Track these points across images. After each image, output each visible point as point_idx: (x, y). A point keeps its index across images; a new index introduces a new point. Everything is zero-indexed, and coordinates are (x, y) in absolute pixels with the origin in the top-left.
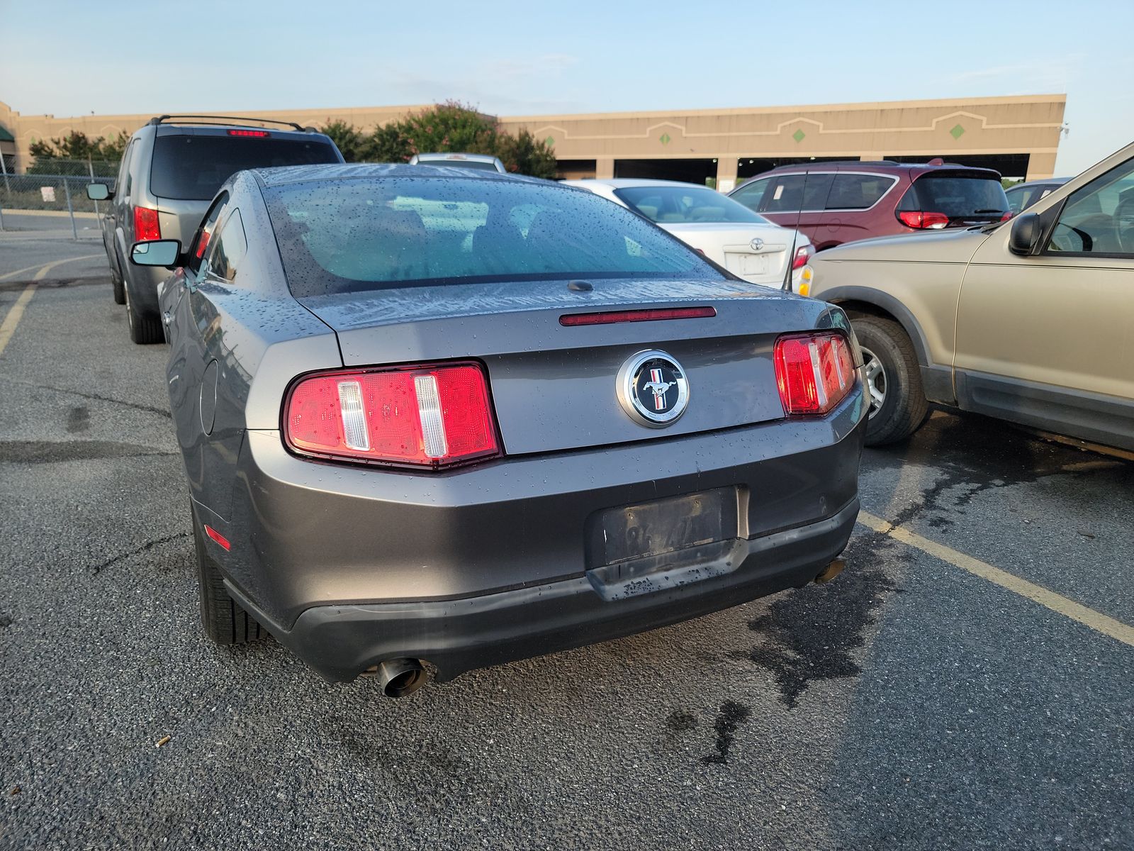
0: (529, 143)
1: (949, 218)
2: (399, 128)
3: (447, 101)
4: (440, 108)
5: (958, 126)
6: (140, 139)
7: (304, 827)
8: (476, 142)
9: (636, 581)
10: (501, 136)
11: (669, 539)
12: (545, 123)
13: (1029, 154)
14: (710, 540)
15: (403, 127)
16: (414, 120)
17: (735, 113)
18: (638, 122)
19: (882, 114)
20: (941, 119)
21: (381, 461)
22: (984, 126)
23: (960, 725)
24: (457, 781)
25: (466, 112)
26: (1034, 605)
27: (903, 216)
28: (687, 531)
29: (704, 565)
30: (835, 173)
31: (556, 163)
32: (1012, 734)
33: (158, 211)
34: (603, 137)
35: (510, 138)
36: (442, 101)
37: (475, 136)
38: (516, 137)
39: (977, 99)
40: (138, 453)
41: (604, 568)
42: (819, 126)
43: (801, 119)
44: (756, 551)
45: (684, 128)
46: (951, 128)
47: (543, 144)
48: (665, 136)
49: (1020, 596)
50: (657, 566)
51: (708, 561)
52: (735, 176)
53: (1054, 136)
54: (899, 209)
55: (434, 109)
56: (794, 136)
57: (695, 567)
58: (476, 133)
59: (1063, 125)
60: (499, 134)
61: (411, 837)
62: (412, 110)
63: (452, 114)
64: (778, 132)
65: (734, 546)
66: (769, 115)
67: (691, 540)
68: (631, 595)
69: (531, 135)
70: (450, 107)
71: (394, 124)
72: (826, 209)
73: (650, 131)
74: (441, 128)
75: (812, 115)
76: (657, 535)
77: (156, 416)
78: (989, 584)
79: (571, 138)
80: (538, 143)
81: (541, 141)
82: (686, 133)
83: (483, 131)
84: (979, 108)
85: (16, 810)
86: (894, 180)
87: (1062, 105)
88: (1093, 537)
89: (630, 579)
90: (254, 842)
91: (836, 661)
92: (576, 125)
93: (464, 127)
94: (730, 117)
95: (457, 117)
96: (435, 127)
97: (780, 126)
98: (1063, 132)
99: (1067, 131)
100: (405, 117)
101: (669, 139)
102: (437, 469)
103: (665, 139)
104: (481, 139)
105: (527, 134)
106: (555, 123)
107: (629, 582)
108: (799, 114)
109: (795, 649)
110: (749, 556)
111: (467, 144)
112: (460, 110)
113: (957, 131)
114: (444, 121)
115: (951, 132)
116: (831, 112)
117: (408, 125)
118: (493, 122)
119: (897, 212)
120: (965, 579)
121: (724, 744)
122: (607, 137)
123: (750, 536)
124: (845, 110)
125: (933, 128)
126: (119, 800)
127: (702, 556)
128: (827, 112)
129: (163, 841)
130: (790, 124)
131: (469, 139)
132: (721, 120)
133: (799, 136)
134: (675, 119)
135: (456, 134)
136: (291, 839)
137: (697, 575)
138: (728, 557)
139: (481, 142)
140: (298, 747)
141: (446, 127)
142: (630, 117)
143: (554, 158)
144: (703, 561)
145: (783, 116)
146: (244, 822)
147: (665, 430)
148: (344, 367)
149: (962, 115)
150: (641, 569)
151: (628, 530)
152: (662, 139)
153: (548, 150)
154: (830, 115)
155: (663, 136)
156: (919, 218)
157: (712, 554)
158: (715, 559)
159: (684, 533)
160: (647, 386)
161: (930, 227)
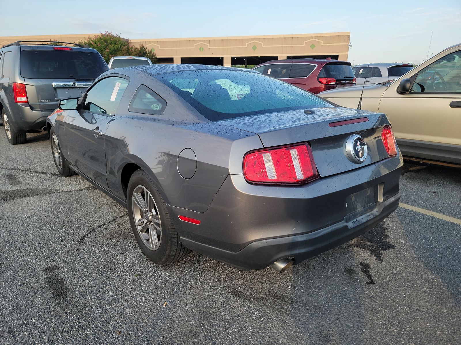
0: (145, 50)
1: (336, 80)
2: (85, 44)
3: (106, 32)
4: (103, 35)
5: (313, 44)
6: (11, 52)
7: (245, 327)
8: (121, 50)
9: (354, 220)
10: (132, 48)
11: (362, 204)
12: (150, 42)
13: (338, 55)
14: (372, 203)
15: (87, 43)
16: (91, 40)
17: (229, 38)
18: (190, 42)
19: (285, 39)
20: (307, 41)
21: (282, 183)
22: (322, 44)
23: (438, 260)
24: (288, 303)
25: (115, 37)
26: (433, 218)
27: (320, 80)
28: (366, 201)
29: (371, 213)
30: (292, 63)
31: (157, 59)
32: (455, 261)
33: (25, 84)
34: (175, 48)
35: (136, 49)
36: (104, 32)
37: (120, 48)
38: (139, 48)
39: (319, 34)
40: (52, 192)
41: (346, 217)
42: (262, 44)
43: (255, 41)
44: (385, 206)
45: (209, 45)
46: (311, 45)
47: (151, 52)
48: (201, 48)
49: (427, 215)
50: (359, 214)
51: (371, 211)
52: (231, 64)
53: (347, 48)
54: (318, 77)
55: (100, 36)
56: (253, 48)
57: (368, 214)
58: (121, 46)
59: (350, 44)
60: (130, 47)
61: (287, 325)
62: (90, 36)
63: (109, 38)
64: (246, 46)
65: (377, 205)
66: (242, 40)
67: (367, 204)
68: (355, 226)
69: (145, 47)
70: (107, 35)
71: (82, 42)
72: (289, 77)
73: (195, 46)
74: (105, 44)
75: (259, 39)
76: (359, 203)
77: (49, 176)
78: (415, 212)
79: (161, 48)
80: (148, 51)
81: (150, 50)
82: (210, 47)
83: (124, 46)
84: (319, 37)
85: (125, 340)
86: (315, 66)
87: (349, 36)
88: (435, 193)
89: (352, 220)
90: (231, 336)
91: (385, 244)
92: (164, 43)
93: (115, 44)
94: (227, 40)
95: (111, 39)
96: (102, 43)
97: (247, 44)
98: (350, 46)
99: (351, 46)
100: (87, 39)
101: (203, 49)
102: (301, 184)
103: (201, 49)
104: (123, 49)
105: (143, 47)
106: (154, 42)
107: (352, 221)
108: (254, 39)
109: (369, 241)
110: (384, 208)
111: (117, 51)
112: (112, 36)
113: (313, 46)
114: (106, 41)
115: (310, 47)
116: (266, 38)
117: (89, 42)
118: (127, 42)
119: (318, 78)
120: (406, 211)
121: (369, 277)
122: (177, 48)
123: (383, 201)
124: (271, 37)
125: (304, 45)
126: (165, 329)
127: (370, 209)
128: (264, 38)
129: (195, 341)
130: (251, 43)
131: (118, 49)
132: (224, 42)
133: (254, 48)
134: (205, 41)
135: (112, 47)
136: (244, 332)
137: (370, 217)
138: (376, 209)
139: (124, 50)
140: (220, 300)
141: (107, 44)
142: (186, 40)
143: (156, 57)
144: (370, 211)
145: (248, 40)
146: (221, 329)
147: (362, 164)
148: (264, 148)
149: (314, 40)
150: (355, 216)
151: (352, 202)
152: (200, 49)
153: (153, 54)
154: (265, 40)
155: (200, 48)
156: (326, 80)
157: (372, 208)
158: (373, 210)
159: (365, 202)
160: (357, 148)
161: (330, 84)
